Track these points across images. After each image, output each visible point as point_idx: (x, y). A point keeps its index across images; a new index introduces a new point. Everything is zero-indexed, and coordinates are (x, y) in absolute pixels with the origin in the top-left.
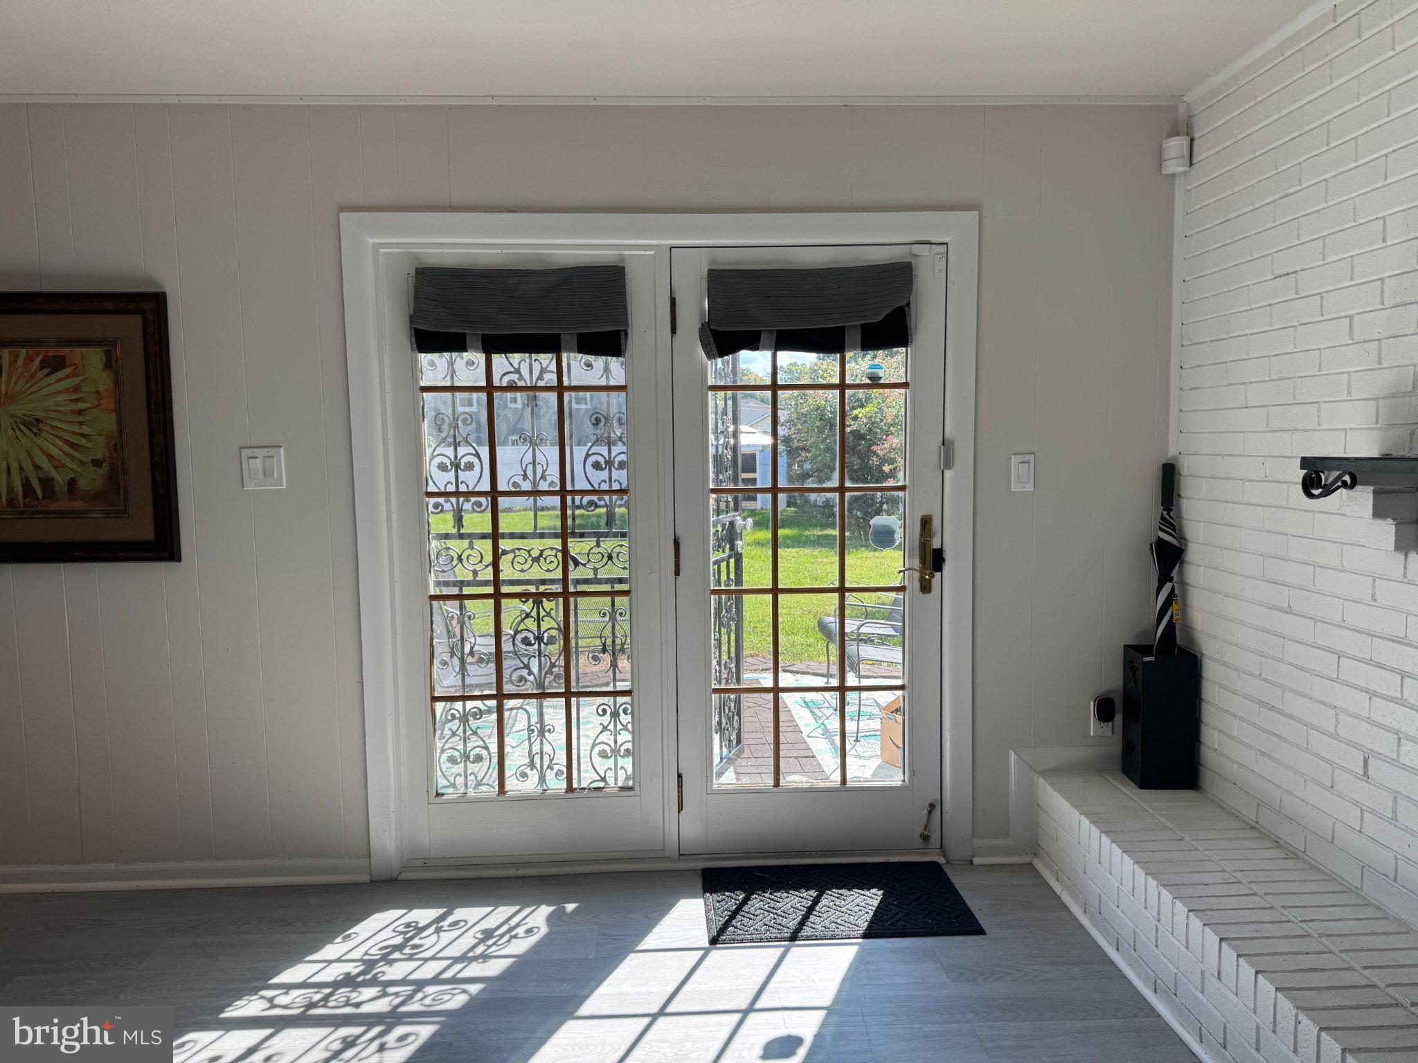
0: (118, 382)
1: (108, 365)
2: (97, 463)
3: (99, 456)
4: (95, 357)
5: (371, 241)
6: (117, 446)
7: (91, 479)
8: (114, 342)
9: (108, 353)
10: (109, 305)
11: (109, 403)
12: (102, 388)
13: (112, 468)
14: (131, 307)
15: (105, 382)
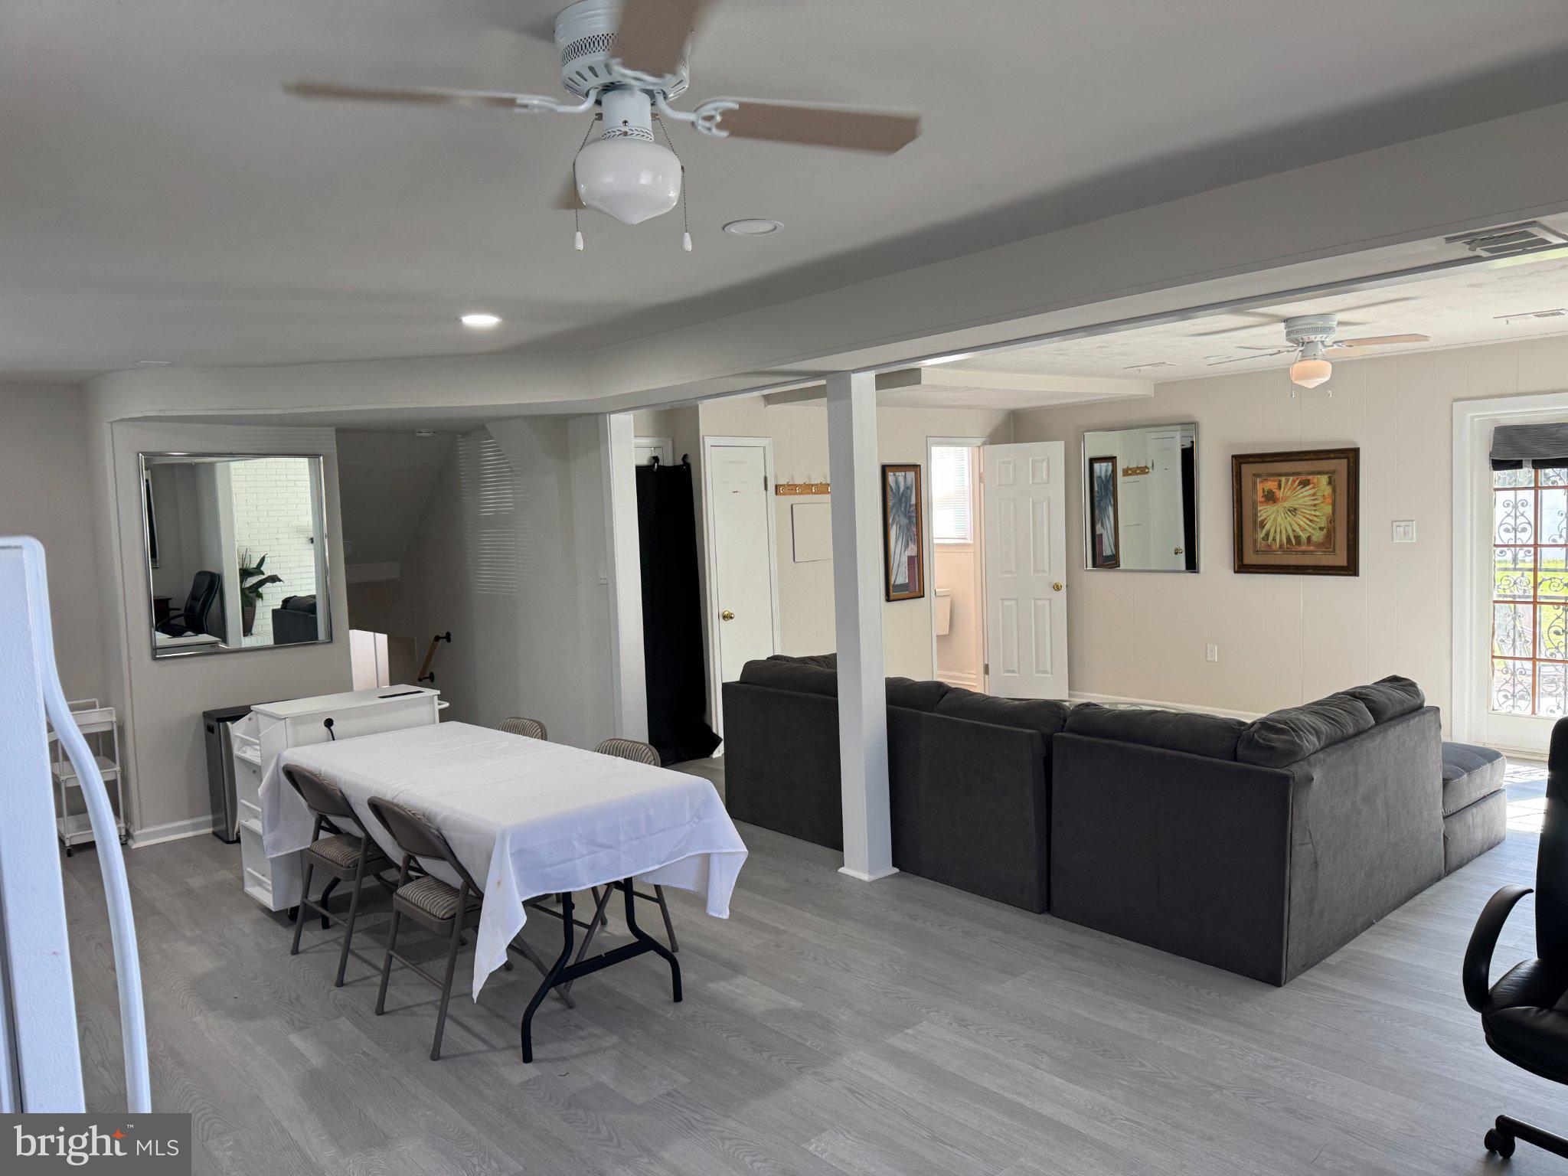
0: (1334, 491)
1: (1330, 483)
2: (1321, 529)
3: (1322, 525)
4: (1324, 480)
5: (1470, 415)
6: (1332, 521)
7: (1318, 536)
8: (1334, 472)
9: (1330, 478)
10: (1332, 455)
11: (1329, 500)
12: (1326, 494)
13: (1329, 531)
14: (1343, 456)
15: (1328, 490)
